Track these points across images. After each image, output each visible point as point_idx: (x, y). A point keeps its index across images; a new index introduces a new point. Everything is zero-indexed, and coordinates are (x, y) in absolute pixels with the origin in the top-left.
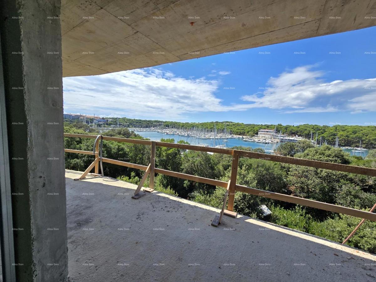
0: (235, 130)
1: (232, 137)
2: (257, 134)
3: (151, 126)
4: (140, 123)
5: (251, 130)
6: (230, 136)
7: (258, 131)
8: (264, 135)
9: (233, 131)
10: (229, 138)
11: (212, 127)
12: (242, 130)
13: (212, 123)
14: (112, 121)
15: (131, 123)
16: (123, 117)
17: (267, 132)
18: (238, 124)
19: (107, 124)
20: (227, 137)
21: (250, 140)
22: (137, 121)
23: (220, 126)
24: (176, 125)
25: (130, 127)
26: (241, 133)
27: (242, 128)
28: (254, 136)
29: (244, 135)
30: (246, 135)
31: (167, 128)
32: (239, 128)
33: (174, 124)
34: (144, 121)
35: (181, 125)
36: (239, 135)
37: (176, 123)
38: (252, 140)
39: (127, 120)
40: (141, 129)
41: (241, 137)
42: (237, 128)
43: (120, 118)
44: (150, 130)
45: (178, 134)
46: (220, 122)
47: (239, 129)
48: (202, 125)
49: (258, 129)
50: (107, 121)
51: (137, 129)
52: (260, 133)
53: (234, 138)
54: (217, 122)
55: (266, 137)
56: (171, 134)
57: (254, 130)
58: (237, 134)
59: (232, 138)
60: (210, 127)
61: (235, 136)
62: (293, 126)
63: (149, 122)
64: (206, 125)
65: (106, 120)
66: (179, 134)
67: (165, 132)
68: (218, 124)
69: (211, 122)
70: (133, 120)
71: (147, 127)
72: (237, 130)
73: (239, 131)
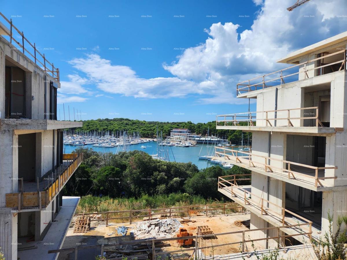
2: (169, 135)
7: (170, 132)
8: (178, 137)
17: (181, 132)
28: (166, 137)
36: (149, 137)
49: (169, 129)
52: (172, 134)
55: (181, 138)
62: (204, 123)
72: (143, 132)
73: (147, 133)
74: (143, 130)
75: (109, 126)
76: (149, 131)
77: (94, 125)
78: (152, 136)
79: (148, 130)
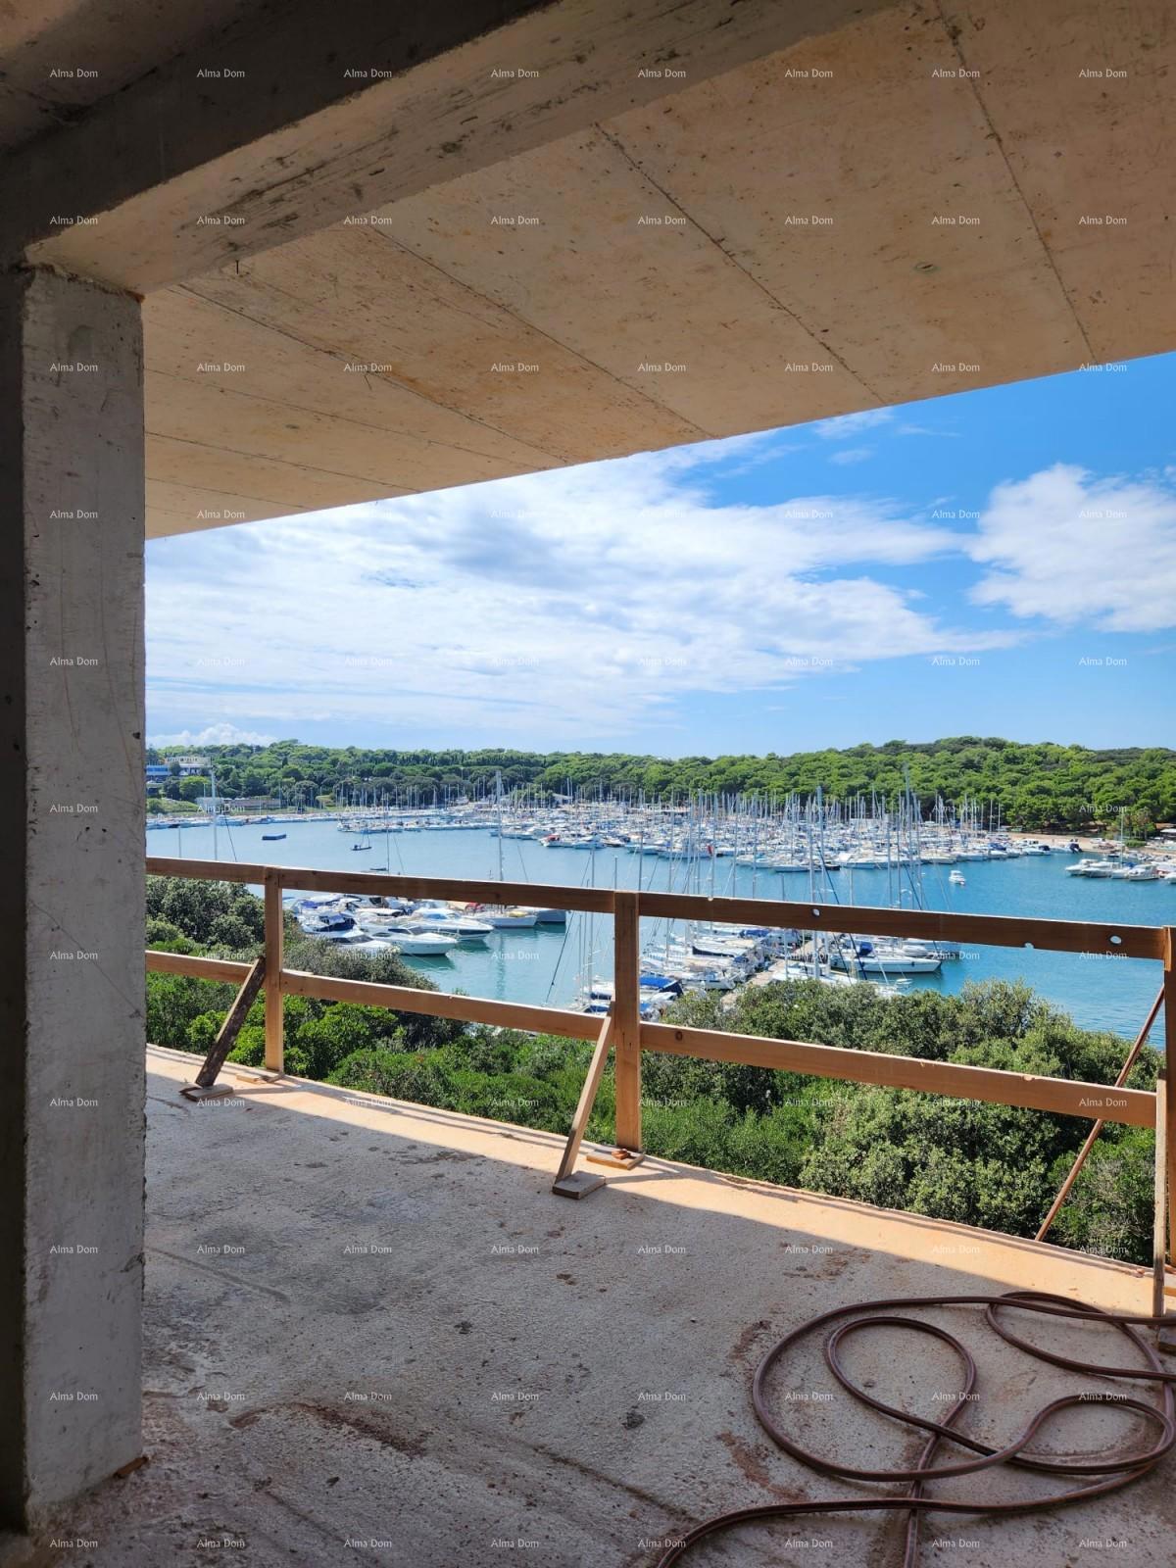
0: (1021, 796)
1: (996, 847)
3: (455, 794)
4: (387, 772)
5: (1137, 791)
6: (979, 845)
9: (1008, 807)
10: (975, 860)
11: (855, 782)
12: (1070, 794)
13: (861, 753)
14: (205, 773)
15: (328, 779)
16: (277, 740)
18: (1044, 758)
19: (174, 793)
20: (958, 851)
21: (1126, 871)
22: (367, 765)
23: (917, 771)
24: (619, 776)
25: (317, 804)
26: (1060, 818)
27: (1071, 786)
28: (1157, 833)
29: (1084, 831)
30: (1102, 831)
31: (559, 797)
32: (1046, 784)
33: (607, 772)
34: (416, 759)
35: (654, 773)
36: (1055, 829)
37: (624, 765)
38: (1139, 869)
39: (307, 757)
40: (393, 811)
41: (1061, 842)
42: (1031, 786)
43: (259, 749)
44: (451, 818)
45: (627, 840)
46: (914, 748)
47: (1047, 792)
48: (793, 768)
50: (176, 770)
51: (364, 812)
53: (1013, 857)
54: (895, 747)
56: (581, 841)
57: (1155, 796)
58: (1034, 822)
59: (997, 858)
60: (845, 784)
61: (1020, 842)
63: (444, 762)
64: (819, 774)
65: (168, 764)
66: (634, 838)
67: (539, 833)
68: (904, 757)
69: (855, 744)
70: (342, 759)
71: (425, 800)
72: (1032, 800)
73: (1050, 806)
74: (1032, 794)
75: (881, 776)
76: (1066, 799)
77: (819, 770)
78: (1077, 823)
79: (1064, 794)
